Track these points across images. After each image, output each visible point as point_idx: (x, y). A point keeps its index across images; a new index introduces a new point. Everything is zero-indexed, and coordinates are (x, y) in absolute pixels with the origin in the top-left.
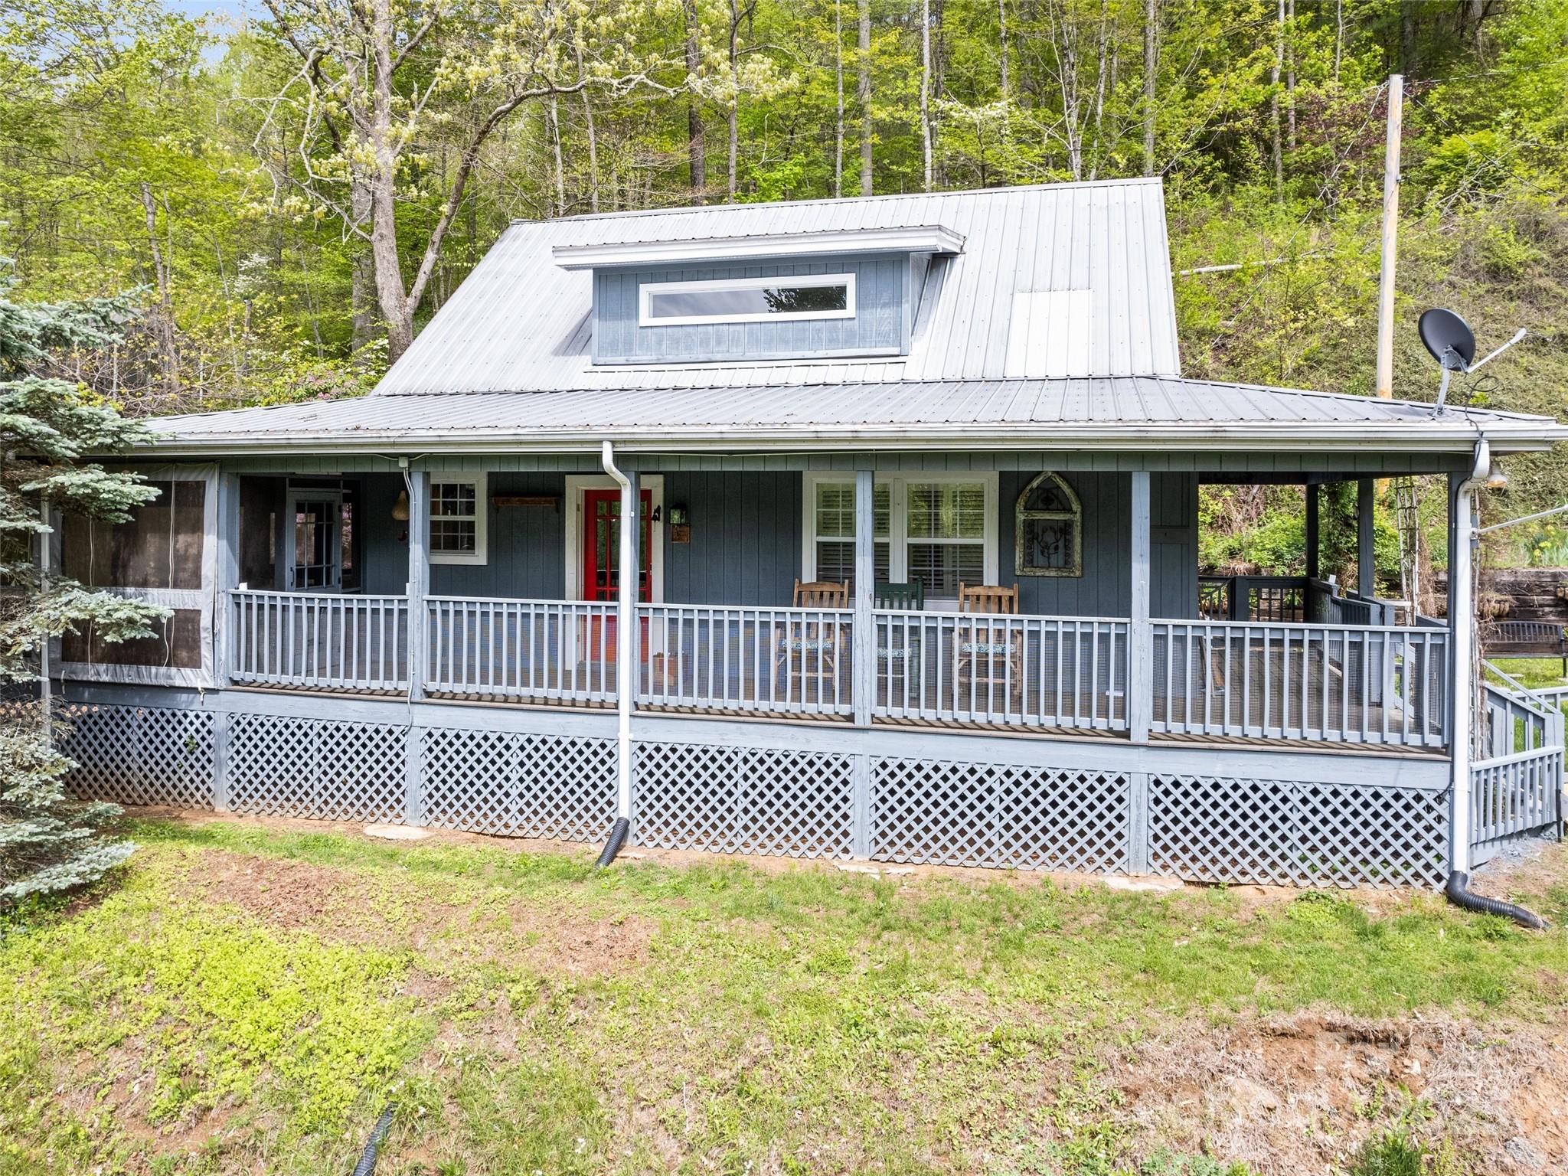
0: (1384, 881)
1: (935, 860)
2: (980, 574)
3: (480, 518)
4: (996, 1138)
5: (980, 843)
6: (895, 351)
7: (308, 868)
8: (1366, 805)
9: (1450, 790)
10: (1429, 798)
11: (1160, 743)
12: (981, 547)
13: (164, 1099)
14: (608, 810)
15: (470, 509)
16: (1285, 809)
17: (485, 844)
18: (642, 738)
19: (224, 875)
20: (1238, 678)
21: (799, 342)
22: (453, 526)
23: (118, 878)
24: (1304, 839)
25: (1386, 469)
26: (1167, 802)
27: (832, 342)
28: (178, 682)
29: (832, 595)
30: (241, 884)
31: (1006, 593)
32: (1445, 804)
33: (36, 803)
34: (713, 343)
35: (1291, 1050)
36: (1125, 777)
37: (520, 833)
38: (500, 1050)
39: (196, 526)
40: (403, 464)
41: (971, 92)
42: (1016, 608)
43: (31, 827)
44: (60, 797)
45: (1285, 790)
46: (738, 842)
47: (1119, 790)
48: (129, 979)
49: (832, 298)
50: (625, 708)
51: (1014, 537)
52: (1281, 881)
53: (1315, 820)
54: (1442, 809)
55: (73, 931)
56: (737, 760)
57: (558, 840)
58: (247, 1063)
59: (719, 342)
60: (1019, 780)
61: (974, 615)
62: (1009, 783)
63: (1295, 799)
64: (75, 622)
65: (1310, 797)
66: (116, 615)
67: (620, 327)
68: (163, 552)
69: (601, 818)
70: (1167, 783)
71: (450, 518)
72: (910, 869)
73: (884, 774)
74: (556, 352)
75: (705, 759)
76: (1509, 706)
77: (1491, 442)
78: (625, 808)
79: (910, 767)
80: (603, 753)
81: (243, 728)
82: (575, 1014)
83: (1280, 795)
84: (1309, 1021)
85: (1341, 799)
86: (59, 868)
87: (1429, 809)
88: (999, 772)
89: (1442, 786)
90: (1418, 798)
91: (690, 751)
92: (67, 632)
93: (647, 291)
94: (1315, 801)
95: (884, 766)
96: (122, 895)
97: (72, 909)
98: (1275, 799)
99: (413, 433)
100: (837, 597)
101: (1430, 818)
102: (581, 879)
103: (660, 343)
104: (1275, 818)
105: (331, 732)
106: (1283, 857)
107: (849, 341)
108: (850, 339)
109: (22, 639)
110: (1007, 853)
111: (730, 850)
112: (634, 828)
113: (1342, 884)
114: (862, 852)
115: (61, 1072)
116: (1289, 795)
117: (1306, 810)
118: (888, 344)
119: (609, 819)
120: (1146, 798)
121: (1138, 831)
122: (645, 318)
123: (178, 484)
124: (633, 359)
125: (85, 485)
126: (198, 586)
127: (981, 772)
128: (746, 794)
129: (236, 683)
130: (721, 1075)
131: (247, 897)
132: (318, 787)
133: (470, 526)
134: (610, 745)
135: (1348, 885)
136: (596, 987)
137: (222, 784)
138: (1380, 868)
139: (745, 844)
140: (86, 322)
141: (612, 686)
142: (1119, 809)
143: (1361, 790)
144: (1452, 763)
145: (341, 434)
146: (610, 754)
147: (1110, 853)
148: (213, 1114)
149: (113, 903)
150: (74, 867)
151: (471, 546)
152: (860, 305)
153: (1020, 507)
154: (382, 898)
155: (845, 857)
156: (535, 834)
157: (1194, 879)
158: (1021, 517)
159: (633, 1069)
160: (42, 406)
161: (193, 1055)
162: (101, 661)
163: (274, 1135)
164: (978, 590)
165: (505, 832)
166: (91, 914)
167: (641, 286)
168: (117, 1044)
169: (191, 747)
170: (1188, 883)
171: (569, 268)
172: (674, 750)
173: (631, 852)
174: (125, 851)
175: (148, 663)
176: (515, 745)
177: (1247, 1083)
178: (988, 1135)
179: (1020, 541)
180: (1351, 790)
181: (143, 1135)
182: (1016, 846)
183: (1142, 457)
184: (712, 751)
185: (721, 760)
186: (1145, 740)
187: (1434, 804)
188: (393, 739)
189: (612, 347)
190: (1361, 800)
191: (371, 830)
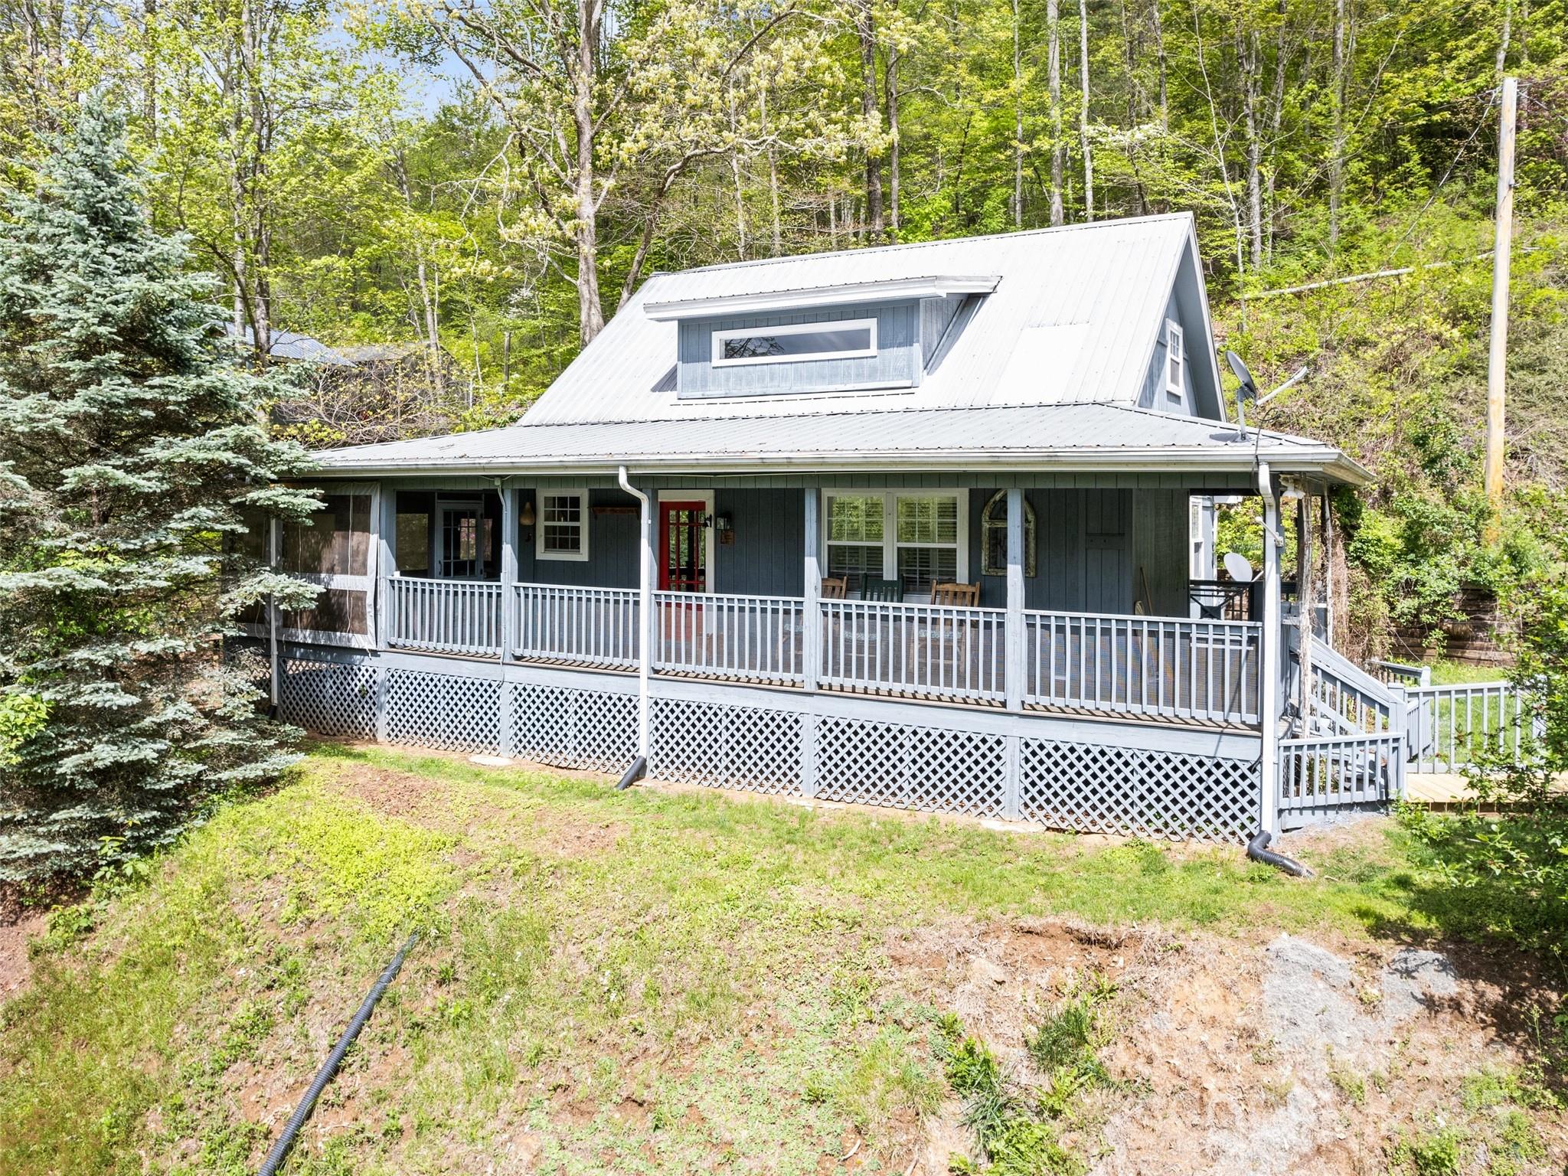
0: (1207, 837)
1: (861, 801)
2: (954, 573)
3: (584, 524)
4: (790, 980)
5: (894, 787)
6: (908, 383)
7: (417, 780)
8: (1175, 769)
9: (1259, 761)
10: (1244, 768)
11: (1029, 714)
12: (954, 550)
13: (288, 911)
14: (633, 750)
15: (576, 517)
16: (1126, 771)
17: (548, 771)
18: (657, 695)
19: (361, 780)
20: (1091, 659)
21: (833, 377)
22: (564, 530)
23: (294, 777)
24: (1142, 798)
25: (1230, 486)
26: (1034, 761)
27: (859, 376)
28: (354, 644)
29: (834, 589)
30: (370, 787)
31: (972, 589)
32: (1257, 774)
33: (236, 718)
34: (768, 379)
35: (1032, 944)
36: (1002, 739)
37: (574, 766)
38: (497, 901)
39: (366, 529)
40: (498, 483)
41: (1124, 116)
42: (976, 602)
43: (234, 735)
44: (251, 716)
45: (1127, 756)
46: (721, 779)
47: (998, 750)
48: (283, 839)
49: (857, 340)
50: (644, 672)
51: (981, 542)
52: (1123, 832)
53: (1151, 782)
54: (1253, 778)
55: (258, 808)
56: (721, 714)
57: (599, 772)
58: (340, 895)
59: (772, 379)
60: (925, 739)
61: (942, 607)
62: (915, 740)
63: (1134, 764)
64: (263, 595)
65: (1147, 762)
66: (287, 591)
67: (699, 367)
68: (345, 547)
69: (628, 756)
70: (1034, 745)
71: (562, 523)
72: (841, 805)
73: (825, 729)
74: (654, 390)
75: (699, 712)
76: (1358, 696)
77: (1270, 464)
78: (644, 750)
79: (843, 724)
80: (630, 706)
81: (397, 679)
82: (551, 881)
83: (1123, 760)
84: (1054, 925)
85: (1171, 765)
86: (253, 765)
87: (1243, 777)
88: (908, 731)
89: (1254, 758)
90: (1235, 768)
91: (689, 706)
92: (257, 602)
93: (719, 338)
94: (1151, 766)
95: (825, 723)
96: (293, 788)
97: (262, 795)
98: (1119, 763)
99: (495, 460)
100: (837, 590)
101: (1244, 785)
102: (597, 798)
103: (727, 380)
104: (1118, 779)
105: (452, 684)
106: (1126, 812)
107: (872, 376)
108: (873, 374)
109: (230, 606)
110: (914, 797)
111: (716, 785)
112: (650, 764)
113: (1172, 837)
114: (808, 791)
115: (236, 890)
116: (1130, 760)
117: (1143, 773)
118: (901, 376)
119: (634, 757)
120: (1019, 758)
121: (1012, 783)
122: (717, 360)
123: (355, 497)
124: (708, 393)
125: (269, 499)
126: (365, 574)
127: (895, 730)
128: (727, 742)
129: (393, 646)
130: (630, 927)
131: (371, 797)
132: (443, 725)
133: (576, 530)
134: (634, 699)
135: (1177, 838)
136: (570, 865)
137: (382, 720)
138: (1204, 826)
139: (727, 781)
140: (285, 382)
141: (636, 655)
142: (997, 765)
143: (1188, 758)
144: (1261, 738)
145: (451, 461)
146: (635, 707)
147: (990, 801)
148: (315, 925)
149: (287, 792)
150: (264, 765)
151: (575, 545)
152: (881, 346)
153: (985, 517)
154: (457, 801)
155: (796, 794)
156: (583, 767)
157: (1055, 826)
158: (986, 526)
159: (577, 919)
160: (244, 446)
161: (309, 888)
162: (306, 628)
163: (347, 941)
164: (949, 587)
165: (564, 764)
166: (271, 799)
167: (714, 334)
168: (269, 877)
169: (363, 693)
170: (1048, 829)
171: (660, 320)
172: (678, 705)
173: (646, 783)
174: (299, 760)
175: (335, 630)
176: (571, 698)
177: (983, 961)
178: (786, 977)
179: (985, 546)
180: (1180, 758)
181: (272, 932)
182: (920, 791)
183: (1015, 477)
184: (704, 707)
185: (710, 713)
186: (1018, 710)
187: (1248, 773)
188: (491, 690)
189: (693, 384)
190: (1188, 767)
191: (475, 758)
